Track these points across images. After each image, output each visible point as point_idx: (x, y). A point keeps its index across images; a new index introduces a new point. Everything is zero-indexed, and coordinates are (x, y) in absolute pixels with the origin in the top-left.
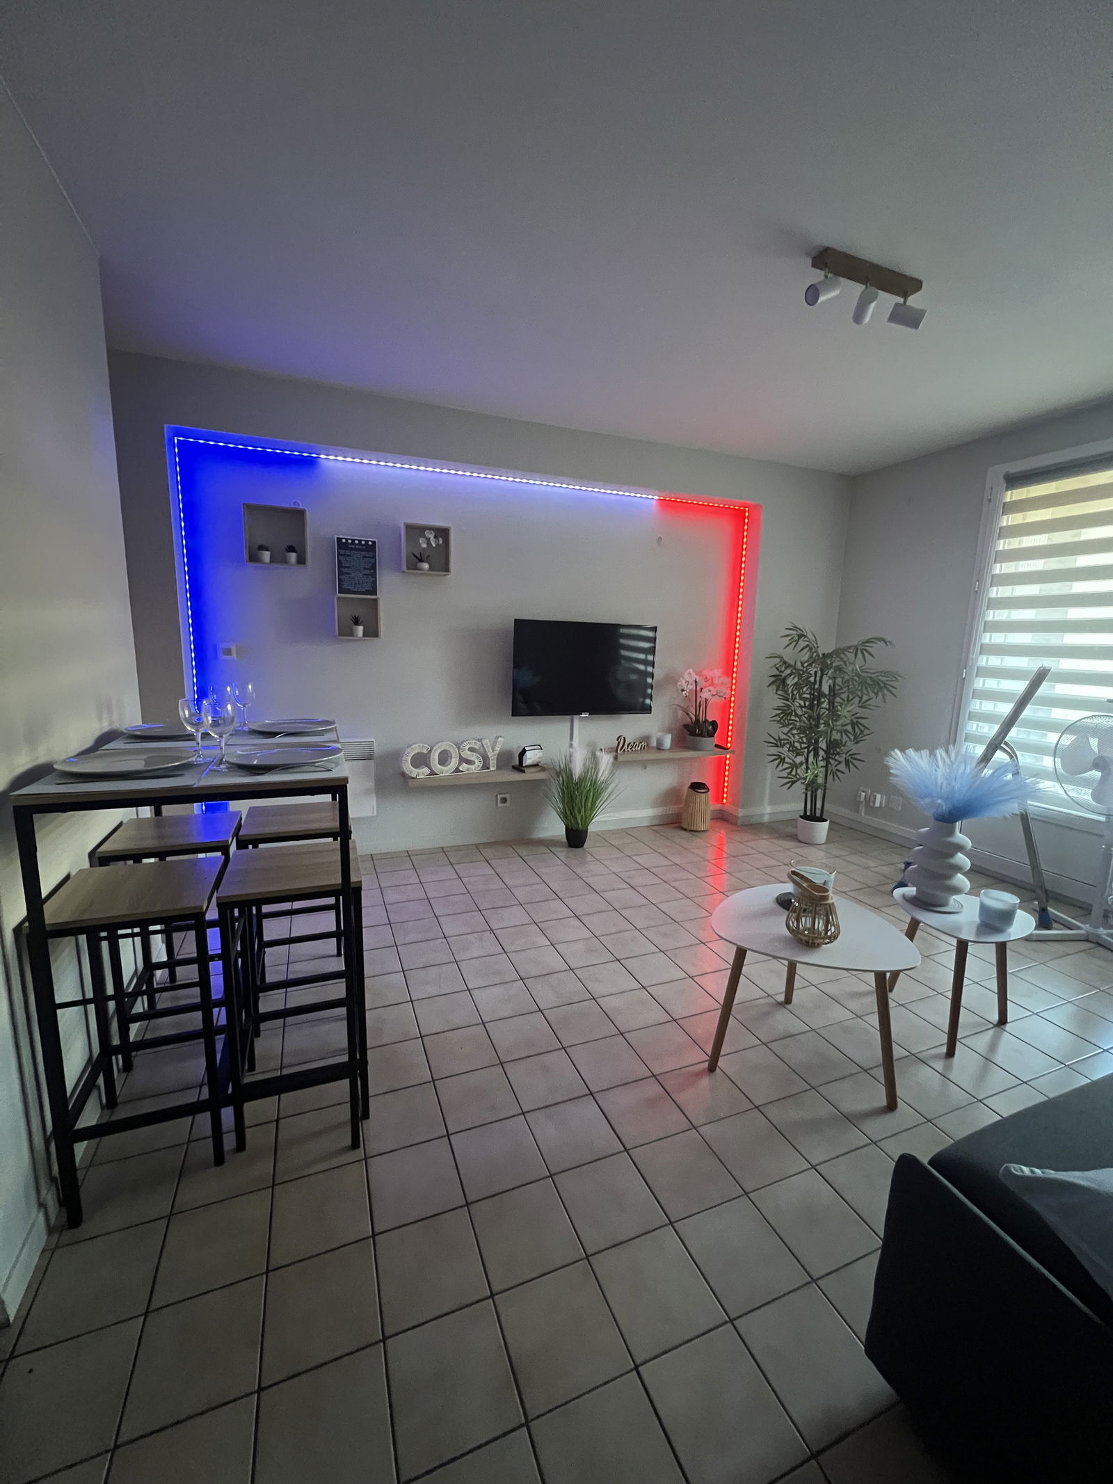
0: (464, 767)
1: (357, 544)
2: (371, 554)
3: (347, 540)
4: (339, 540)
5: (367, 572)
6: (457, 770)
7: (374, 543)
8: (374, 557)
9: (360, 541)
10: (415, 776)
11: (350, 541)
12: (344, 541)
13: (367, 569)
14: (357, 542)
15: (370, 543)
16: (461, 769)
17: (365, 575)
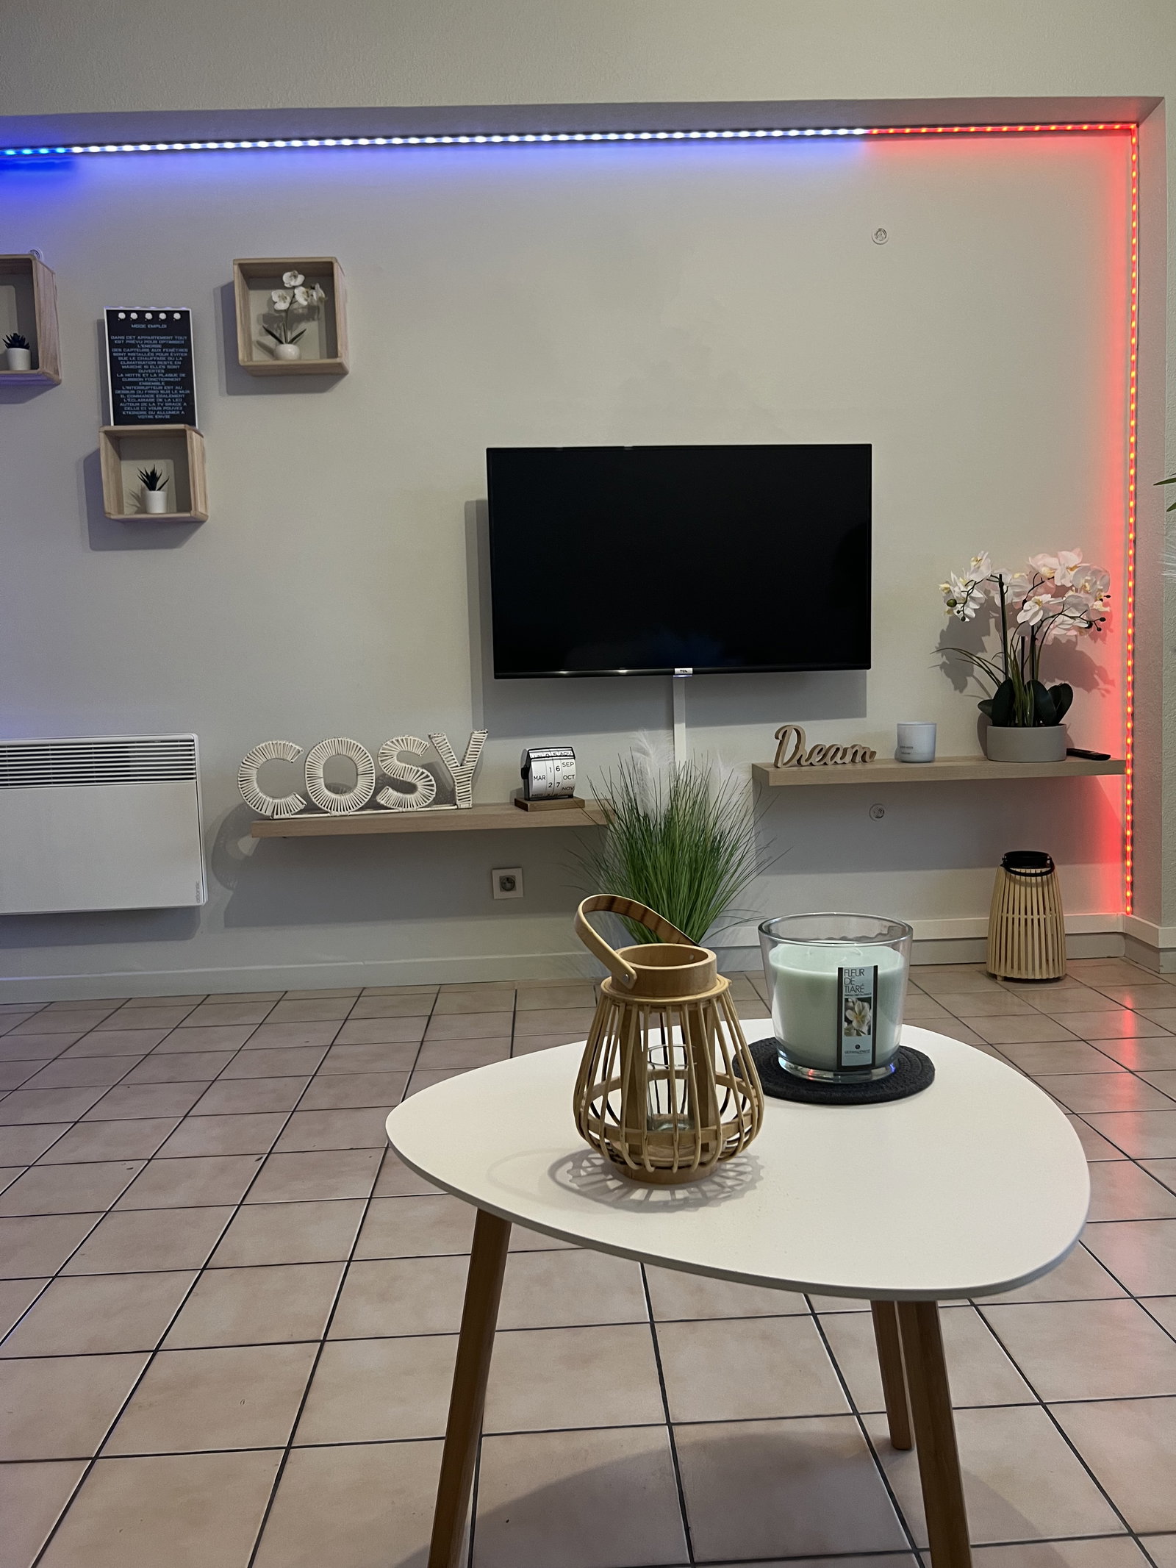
0: (389, 796)
1: (149, 321)
2: (180, 340)
3: (128, 313)
4: (112, 315)
5: (172, 377)
6: (373, 804)
7: (185, 314)
8: (187, 344)
9: (155, 314)
10: (269, 813)
11: (134, 316)
12: (122, 316)
13: (172, 371)
14: (149, 316)
15: (177, 316)
16: (381, 800)
17: (167, 383)
